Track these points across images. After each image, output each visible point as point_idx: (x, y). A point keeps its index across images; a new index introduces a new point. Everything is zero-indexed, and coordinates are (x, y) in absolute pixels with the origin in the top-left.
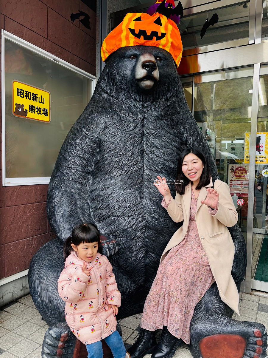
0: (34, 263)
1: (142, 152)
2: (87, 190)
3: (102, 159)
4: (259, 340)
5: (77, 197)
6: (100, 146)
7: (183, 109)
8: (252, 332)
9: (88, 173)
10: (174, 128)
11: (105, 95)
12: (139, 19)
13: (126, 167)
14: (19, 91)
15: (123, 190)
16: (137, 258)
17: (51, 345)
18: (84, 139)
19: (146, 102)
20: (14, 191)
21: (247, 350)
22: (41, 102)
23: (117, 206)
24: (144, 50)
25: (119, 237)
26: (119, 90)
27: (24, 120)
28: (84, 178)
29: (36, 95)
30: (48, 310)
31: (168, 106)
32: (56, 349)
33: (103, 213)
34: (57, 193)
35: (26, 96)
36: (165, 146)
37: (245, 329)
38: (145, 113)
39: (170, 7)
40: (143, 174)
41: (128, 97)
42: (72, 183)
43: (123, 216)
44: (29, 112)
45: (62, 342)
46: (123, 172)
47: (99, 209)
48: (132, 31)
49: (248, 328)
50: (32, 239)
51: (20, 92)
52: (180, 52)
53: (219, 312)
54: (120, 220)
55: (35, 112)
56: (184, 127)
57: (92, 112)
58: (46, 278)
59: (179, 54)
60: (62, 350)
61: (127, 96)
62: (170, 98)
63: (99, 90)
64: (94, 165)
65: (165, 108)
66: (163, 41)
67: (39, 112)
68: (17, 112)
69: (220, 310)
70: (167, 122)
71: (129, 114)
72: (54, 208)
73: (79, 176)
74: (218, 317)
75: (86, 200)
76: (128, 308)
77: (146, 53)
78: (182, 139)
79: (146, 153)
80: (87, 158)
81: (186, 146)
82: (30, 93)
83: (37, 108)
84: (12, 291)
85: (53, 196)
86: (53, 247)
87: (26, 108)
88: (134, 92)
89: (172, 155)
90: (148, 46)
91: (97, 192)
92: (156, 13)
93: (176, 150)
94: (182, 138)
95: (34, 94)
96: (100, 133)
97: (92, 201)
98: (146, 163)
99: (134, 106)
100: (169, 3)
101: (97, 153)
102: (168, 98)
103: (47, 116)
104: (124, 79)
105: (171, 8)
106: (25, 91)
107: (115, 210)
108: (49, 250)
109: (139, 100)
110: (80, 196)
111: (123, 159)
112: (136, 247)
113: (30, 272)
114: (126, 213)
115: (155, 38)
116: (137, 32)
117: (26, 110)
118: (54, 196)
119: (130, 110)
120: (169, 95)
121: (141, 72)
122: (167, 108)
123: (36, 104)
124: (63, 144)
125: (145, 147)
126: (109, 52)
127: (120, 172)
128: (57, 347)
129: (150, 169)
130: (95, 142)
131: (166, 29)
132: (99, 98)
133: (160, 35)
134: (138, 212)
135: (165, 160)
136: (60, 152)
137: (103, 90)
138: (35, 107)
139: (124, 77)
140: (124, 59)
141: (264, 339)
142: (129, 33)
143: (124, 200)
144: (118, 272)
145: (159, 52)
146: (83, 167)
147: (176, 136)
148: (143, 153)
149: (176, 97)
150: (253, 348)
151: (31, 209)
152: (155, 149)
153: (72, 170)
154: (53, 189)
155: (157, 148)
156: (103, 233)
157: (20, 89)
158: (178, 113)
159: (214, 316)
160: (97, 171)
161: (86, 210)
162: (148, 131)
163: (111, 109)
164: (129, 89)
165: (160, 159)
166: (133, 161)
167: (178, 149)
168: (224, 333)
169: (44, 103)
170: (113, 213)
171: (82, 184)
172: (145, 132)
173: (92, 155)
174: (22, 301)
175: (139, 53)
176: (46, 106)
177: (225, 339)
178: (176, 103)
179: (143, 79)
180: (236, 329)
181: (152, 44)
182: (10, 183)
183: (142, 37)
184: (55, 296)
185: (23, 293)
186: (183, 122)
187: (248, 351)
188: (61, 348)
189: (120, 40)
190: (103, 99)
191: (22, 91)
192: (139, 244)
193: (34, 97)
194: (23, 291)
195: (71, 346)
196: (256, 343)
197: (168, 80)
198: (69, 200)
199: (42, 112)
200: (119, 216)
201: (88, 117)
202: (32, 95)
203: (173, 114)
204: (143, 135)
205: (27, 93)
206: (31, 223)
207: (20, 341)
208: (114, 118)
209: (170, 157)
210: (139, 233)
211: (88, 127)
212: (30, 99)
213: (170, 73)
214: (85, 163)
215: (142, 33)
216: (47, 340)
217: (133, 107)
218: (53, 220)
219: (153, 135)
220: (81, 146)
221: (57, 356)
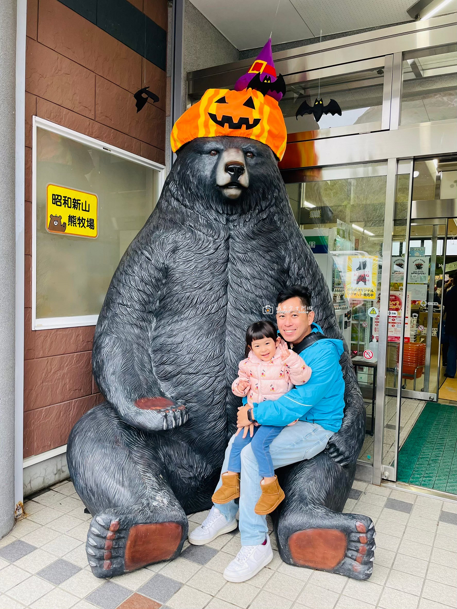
0: (75, 436)
1: (226, 284)
2: (148, 336)
3: (169, 294)
4: (363, 536)
5: (135, 346)
6: (167, 276)
7: (285, 222)
8: (354, 527)
9: (150, 312)
10: (270, 251)
11: (175, 203)
12: (222, 100)
13: (203, 306)
14: (55, 197)
15: (197, 337)
16: (215, 430)
17: (98, 536)
18: (145, 265)
19: (232, 214)
20: (47, 337)
21: (349, 549)
22: (85, 210)
23: (188, 359)
24: (229, 143)
25: (190, 402)
26: (195, 197)
27: (62, 237)
28: (144, 320)
29: (78, 200)
30: (94, 496)
31: (264, 220)
32: (104, 540)
33: (169, 368)
34: (107, 340)
35: (65, 203)
36: (258, 277)
37: (345, 522)
38: (230, 229)
39: (267, 81)
40: (226, 315)
41: (208, 208)
42: (128, 327)
43: (197, 373)
44: (69, 225)
45: (112, 531)
46: (198, 312)
47: (163, 364)
48: (213, 117)
49: (349, 521)
50: (70, 404)
51: (57, 199)
52: (283, 141)
53: (318, 502)
54: (192, 379)
55: (77, 224)
56: (286, 249)
57: (157, 228)
58: (91, 455)
59: (282, 144)
60: (111, 542)
61: (205, 207)
62: (265, 210)
63: (167, 194)
64: (158, 302)
65: (259, 222)
66: (256, 130)
67: (81, 225)
68: (52, 227)
69: (319, 500)
70: (261, 243)
71: (208, 230)
72: (103, 361)
73: (137, 317)
74: (315, 508)
75: (147, 351)
76: (202, 499)
77: (232, 148)
78: (282, 266)
79: (231, 285)
80: (148, 293)
81: (289, 275)
82: (70, 199)
83: (79, 219)
84: (43, 475)
85: (101, 345)
86: (100, 415)
87: (65, 220)
88: (216, 201)
89: (267, 288)
90: (235, 137)
91: (162, 340)
92: (247, 89)
93: (274, 282)
94: (282, 264)
95: (76, 200)
96: (168, 257)
97: (154, 351)
98: (231, 299)
99: (215, 219)
100: (266, 76)
101: (163, 284)
102: (263, 209)
103: (93, 229)
104: (201, 183)
105: (269, 82)
106: (64, 197)
107: (186, 365)
108: (95, 418)
109: (221, 212)
110: (138, 344)
111: (198, 294)
112: (214, 417)
113: (69, 448)
114: (200, 370)
115: (244, 126)
116: (219, 119)
117: (65, 223)
118: (103, 345)
119: (209, 226)
120: (264, 204)
121: (223, 178)
122: (261, 223)
123: (78, 213)
124: (116, 272)
125: (229, 277)
126: (181, 141)
127: (193, 312)
128: (105, 538)
129: (236, 308)
130: (160, 270)
131: (261, 112)
132: (167, 207)
133: (251, 122)
134: (217, 368)
135: (257, 297)
136: (112, 282)
137: (173, 196)
138: (77, 217)
139: (200, 180)
140: (201, 154)
141: (369, 536)
142: (209, 119)
143: (198, 351)
144: (189, 449)
145: (250, 146)
146: (142, 304)
147: (274, 262)
148: (227, 286)
149: (274, 208)
150: (355, 547)
151: (70, 361)
152: (243, 280)
153: (128, 309)
154: (101, 335)
155: (247, 278)
156: (169, 396)
157: (57, 195)
158: (278, 229)
159: (310, 506)
160: (162, 310)
161: (146, 365)
162: (234, 255)
163: (183, 224)
164: (208, 196)
165: (250, 295)
166: (213, 297)
167: (277, 280)
168: (319, 527)
169: (89, 211)
170: (182, 369)
171: (141, 328)
172: (230, 256)
173: (157, 287)
174: (56, 488)
175: (222, 147)
176: (92, 215)
177: (320, 535)
178: (275, 215)
179: (227, 186)
180: (335, 523)
181: (241, 134)
182: (41, 326)
183: (226, 125)
184: (103, 479)
185: (57, 478)
186: (285, 241)
187: (350, 551)
188: (110, 539)
189: (197, 128)
190: (172, 208)
191: (59, 198)
192: (217, 412)
193: (76, 204)
194: (57, 476)
195: (124, 538)
196: (359, 540)
197: (263, 185)
198: (122, 351)
199: (86, 224)
200: (192, 373)
201: (151, 234)
202: (72, 201)
203: (270, 231)
204: (228, 260)
205: (67, 199)
206: (70, 381)
207: (56, 538)
208: (187, 236)
209: (264, 292)
210: (218, 396)
211: (151, 248)
212: (70, 207)
213: (265, 174)
214: (146, 299)
215: (227, 120)
216: (93, 529)
217: (214, 221)
218: (101, 377)
219: (241, 260)
220: (140, 276)
221: (106, 550)
